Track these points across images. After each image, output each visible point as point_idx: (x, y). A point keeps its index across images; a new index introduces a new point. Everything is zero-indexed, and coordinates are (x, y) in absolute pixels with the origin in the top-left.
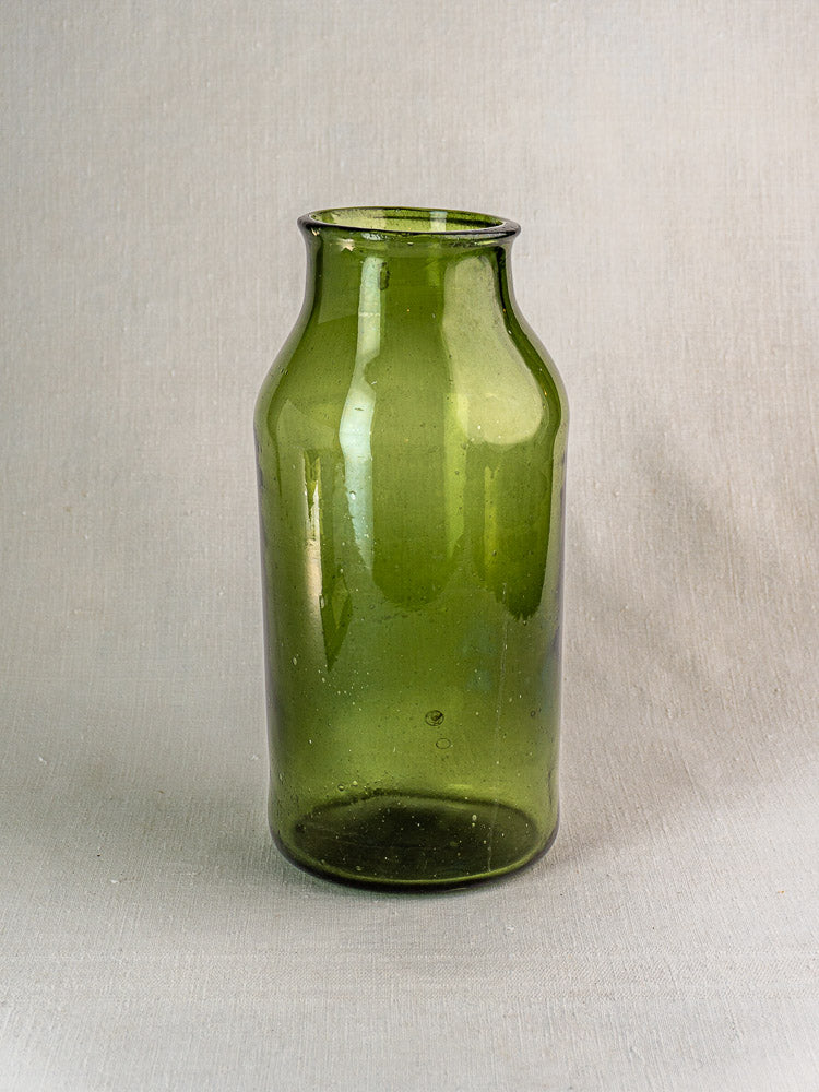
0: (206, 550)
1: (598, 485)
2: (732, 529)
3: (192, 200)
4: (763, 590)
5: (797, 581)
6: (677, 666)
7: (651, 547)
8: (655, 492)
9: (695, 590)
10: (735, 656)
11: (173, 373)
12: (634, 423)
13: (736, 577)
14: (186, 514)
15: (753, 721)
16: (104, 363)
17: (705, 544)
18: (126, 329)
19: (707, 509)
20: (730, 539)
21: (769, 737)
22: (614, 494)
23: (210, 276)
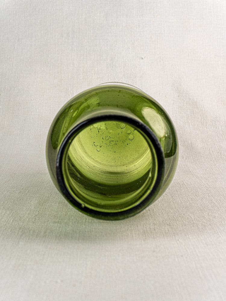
0: (38, 110)
1: (161, 94)
2: (203, 107)
3: (37, 10)
4: (213, 125)
5: (224, 122)
6: (186, 145)
7: (178, 112)
8: (179, 96)
9: (191, 124)
10: (204, 143)
11: (30, 60)
12: (172, 76)
13: (204, 121)
14: (32, 100)
15: (211, 160)
16: (8, 57)
17: (194, 111)
18: (15, 47)
19: (195, 101)
20: (202, 110)
21: (217, 164)
22: (166, 97)
23: (42, 32)
